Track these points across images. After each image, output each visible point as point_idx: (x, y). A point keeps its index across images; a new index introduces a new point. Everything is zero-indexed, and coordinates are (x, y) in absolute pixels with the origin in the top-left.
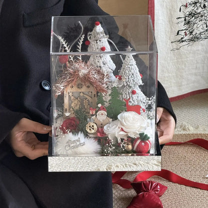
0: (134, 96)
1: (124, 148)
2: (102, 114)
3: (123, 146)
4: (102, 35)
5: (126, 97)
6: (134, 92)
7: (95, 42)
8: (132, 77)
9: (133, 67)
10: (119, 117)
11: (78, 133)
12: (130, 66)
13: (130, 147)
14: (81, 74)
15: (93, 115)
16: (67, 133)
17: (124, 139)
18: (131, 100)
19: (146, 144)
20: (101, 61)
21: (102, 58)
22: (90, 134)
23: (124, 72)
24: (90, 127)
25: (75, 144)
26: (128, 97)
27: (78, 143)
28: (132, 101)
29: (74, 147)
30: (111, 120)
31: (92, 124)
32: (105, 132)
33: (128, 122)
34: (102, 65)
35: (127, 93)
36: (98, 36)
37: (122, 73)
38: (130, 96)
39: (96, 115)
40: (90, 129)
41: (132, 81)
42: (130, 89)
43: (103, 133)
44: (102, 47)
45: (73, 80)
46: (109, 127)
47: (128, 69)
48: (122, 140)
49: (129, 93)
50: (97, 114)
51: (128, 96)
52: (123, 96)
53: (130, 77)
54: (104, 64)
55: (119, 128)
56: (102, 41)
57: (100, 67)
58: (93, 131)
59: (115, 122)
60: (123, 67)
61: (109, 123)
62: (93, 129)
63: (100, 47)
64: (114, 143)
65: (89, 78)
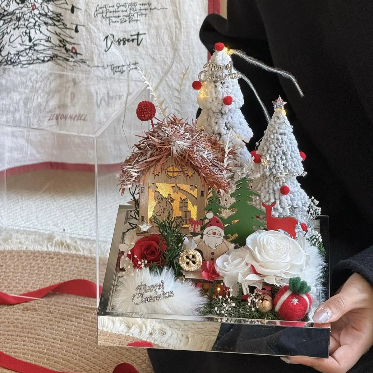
0: (284, 197)
1: (254, 306)
2: (214, 233)
3: (253, 302)
4: (226, 72)
5: (267, 199)
6: (284, 190)
7: (213, 85)
8: (282, 159)
9: (285, 138)
10: (249, 240)
11: (161, 269)
12: (280, 137)
13: (267, 304)
14: (174, 149)
15: (195, 234)
16: (139, 267)
17: (255, 288)
18: (278, 205)
19: (301, 300)
20: (222, 123)
21: (225, 117)
22: (187, 272)
23: (265, 148)
24: (187, 257)
25: (153, 293)
26: (272, 200)
27: (160, 292)
28: (279, 207)
29: (150, 299)
30: (233, 245)
31: (192, 252)
32: (217, 270)
33: (267, 253)
34: (223, 131)
35: (271, 191)
36: (220, 73)
37: (263, 150)
38: (277, 197)
39: (202, 235)
40: (188, 263)
41: (282, 167)
42: (278, 184)
43: (213, 272)
44: (225, 96)
45: (158, 160)
46: (226, 260)
47: (276, 141)
48: (252, 289)
49: (274, 191)
50: (205, 232)
51: (272, 197)
52: (262, 197)
53: (278, 158)
54: (228, 129)
55: (247, 264)
56: (226, 85)
57: (220, 134)
58: (193, 267)
59: (240, 251)
60: (265, 137)
61: (227, 252)
62: (194, 262)
63: (221, 97)
64: (235, 296)
65: (191, 158)
